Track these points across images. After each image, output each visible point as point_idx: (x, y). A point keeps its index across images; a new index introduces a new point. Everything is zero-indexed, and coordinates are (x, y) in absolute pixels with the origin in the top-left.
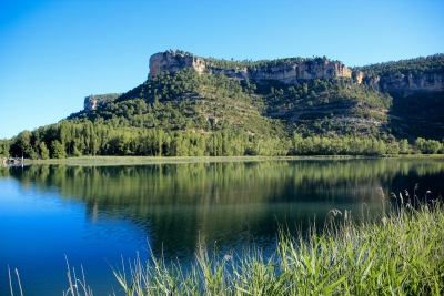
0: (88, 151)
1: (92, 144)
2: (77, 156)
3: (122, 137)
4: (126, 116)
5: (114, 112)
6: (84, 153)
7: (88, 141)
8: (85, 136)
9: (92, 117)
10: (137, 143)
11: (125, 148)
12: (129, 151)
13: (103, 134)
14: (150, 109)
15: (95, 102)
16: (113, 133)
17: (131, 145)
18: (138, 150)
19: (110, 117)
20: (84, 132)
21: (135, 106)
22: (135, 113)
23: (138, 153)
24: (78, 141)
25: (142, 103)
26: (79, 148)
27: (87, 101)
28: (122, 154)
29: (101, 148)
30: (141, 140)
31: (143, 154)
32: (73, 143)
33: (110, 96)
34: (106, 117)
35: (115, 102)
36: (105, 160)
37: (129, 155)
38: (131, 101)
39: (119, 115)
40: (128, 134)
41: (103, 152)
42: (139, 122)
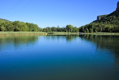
0: (99, 31)
1: (100, 29)
2: (96, 32)
3: (109, 27)
4: (109, 21)
5: (106, 20)
6: (98, 32)
9: (99, 22)
10: (113, 29)
11: (110, 30)
12: (111, 31)
13: (103, 26)
14: (117, 19)
15: (100, 17)
16: (106, 26)
18: (113, 31)
19: (105, 21)
20: (98, 26)
21: (112, 18)
22: (112, 20)
24: (96, 28)
25: (115, 17)
26: (97, 30)
27: (98, 17)
28: (109, 32)
29: (103, 30)
30: (115, 28)
31: (115, 32)
32: (95, 29)
33: (104, 15)
34: (104, 22)
35: (106, 17)
36: (104, 34)
37: (111, 32)
38: (111, 17)
39: (107, 21)
40: (111, 26)
41: (103, 31)
42: (113, 23)
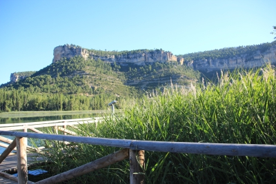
0: (15, 108)
1: (17, 104)
2: (8, 111)
3: (37, 99)
4: (39, 85)
5: (31, 83)
6: (13, 110)
7: (15, 102)
8: (13, 99)
9: (16, 86)
10: (47, 103)
11: (39, 106)
12: (41, 108)
13: (24, 97)
14: (54, 81)
15: (18, 76)
16: (31, 97)
17: (43, 104)
18: (47, 107)
19: (29, 86)
20: (12, 96)
21: (45, 79)
22: (44, 84)
23: (47, 109)
24: (8, 102)
25: (49, 77)
26: (9, 106)
27: (12, 76)
28: (37, 109)
29: (23, 106)
30: (49, 101)
31: (51, 109)
32: (5, 103)
33: (28, 73)
34: (26, 87)
35: (32, 77)
36: (27, 114)
37: (41, 110)
38: (42, 76)
39: (34, 85)
40: (41, 97)
41: (25, 109)
42: (47, 90)
